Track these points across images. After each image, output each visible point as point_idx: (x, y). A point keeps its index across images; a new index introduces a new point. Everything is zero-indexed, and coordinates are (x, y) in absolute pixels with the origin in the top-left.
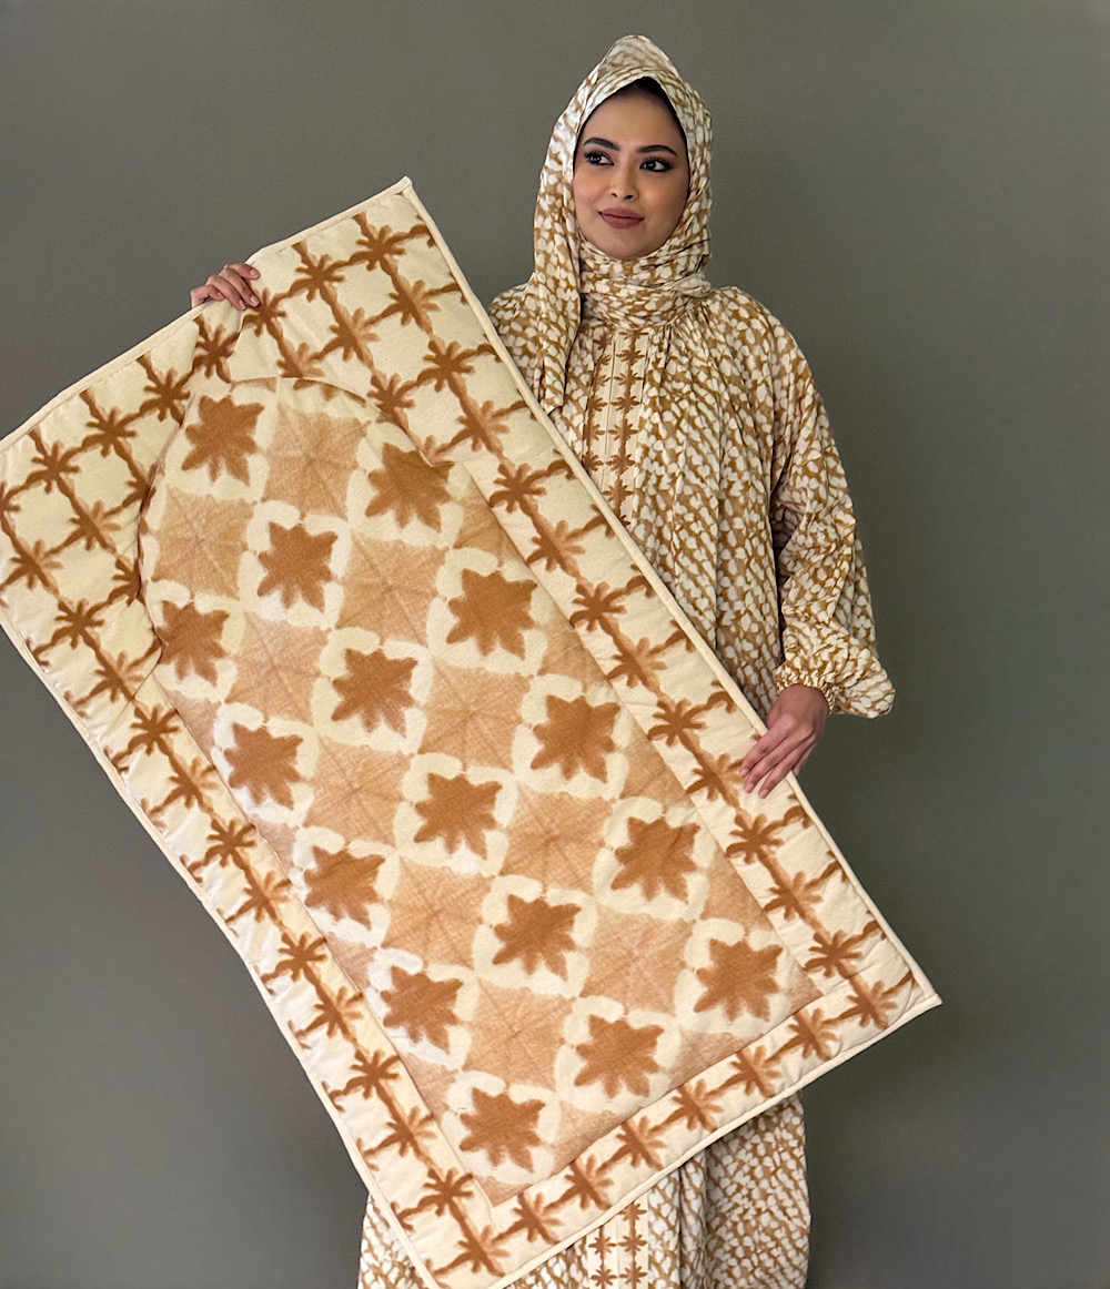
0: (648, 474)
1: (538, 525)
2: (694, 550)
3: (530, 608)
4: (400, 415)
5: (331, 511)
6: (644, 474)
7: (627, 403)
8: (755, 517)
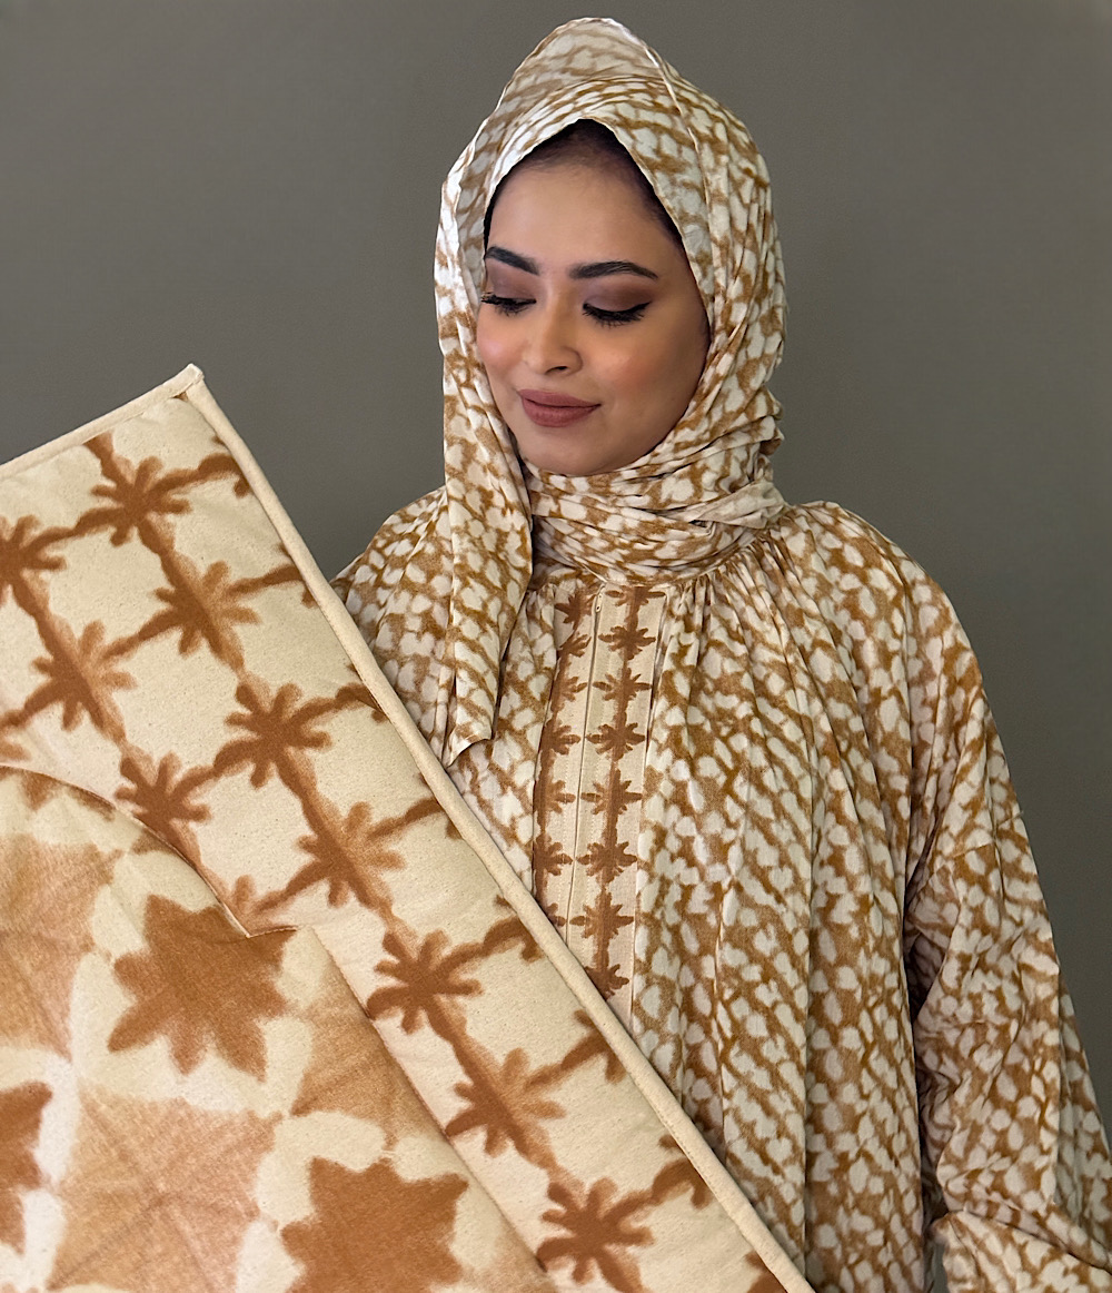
0: (665, 883)
1: (466, 1058)
2: (762, 1040)
3: (452, 1238)
4: (184, 835)
5: (41, 1040)
6: (656, 884)
7: (618, 738)
8: (880, 966)
